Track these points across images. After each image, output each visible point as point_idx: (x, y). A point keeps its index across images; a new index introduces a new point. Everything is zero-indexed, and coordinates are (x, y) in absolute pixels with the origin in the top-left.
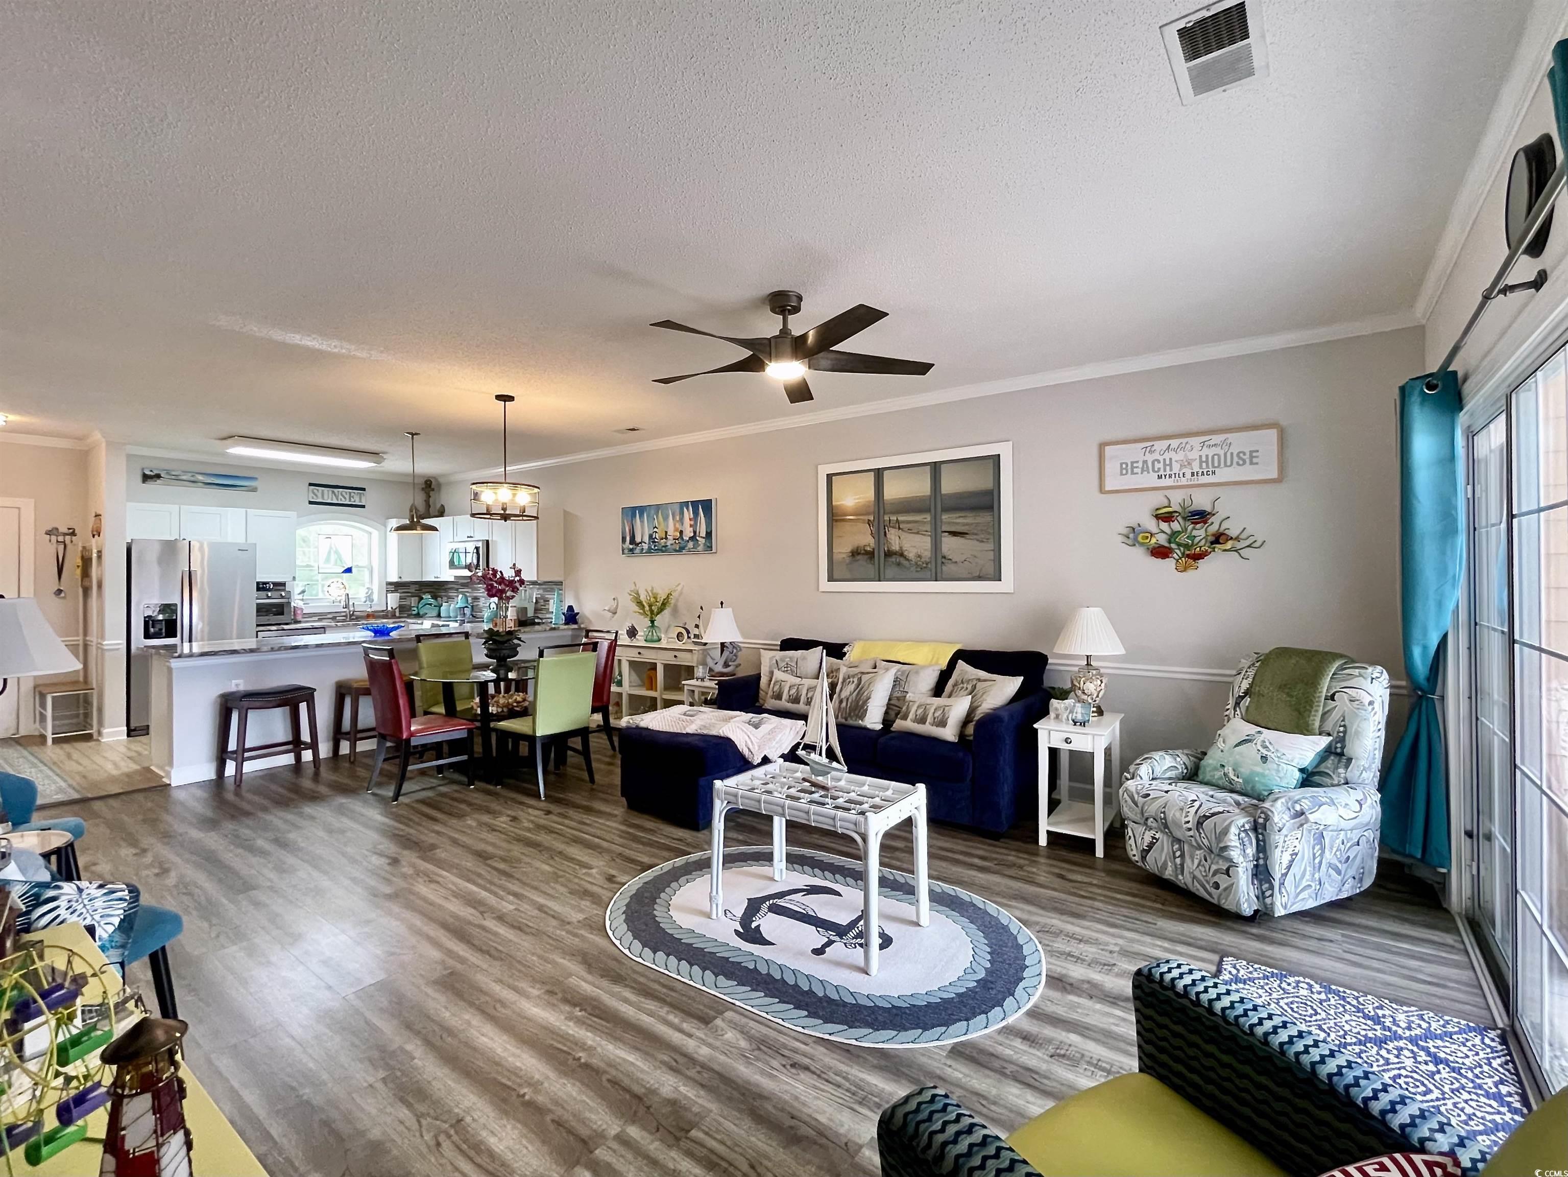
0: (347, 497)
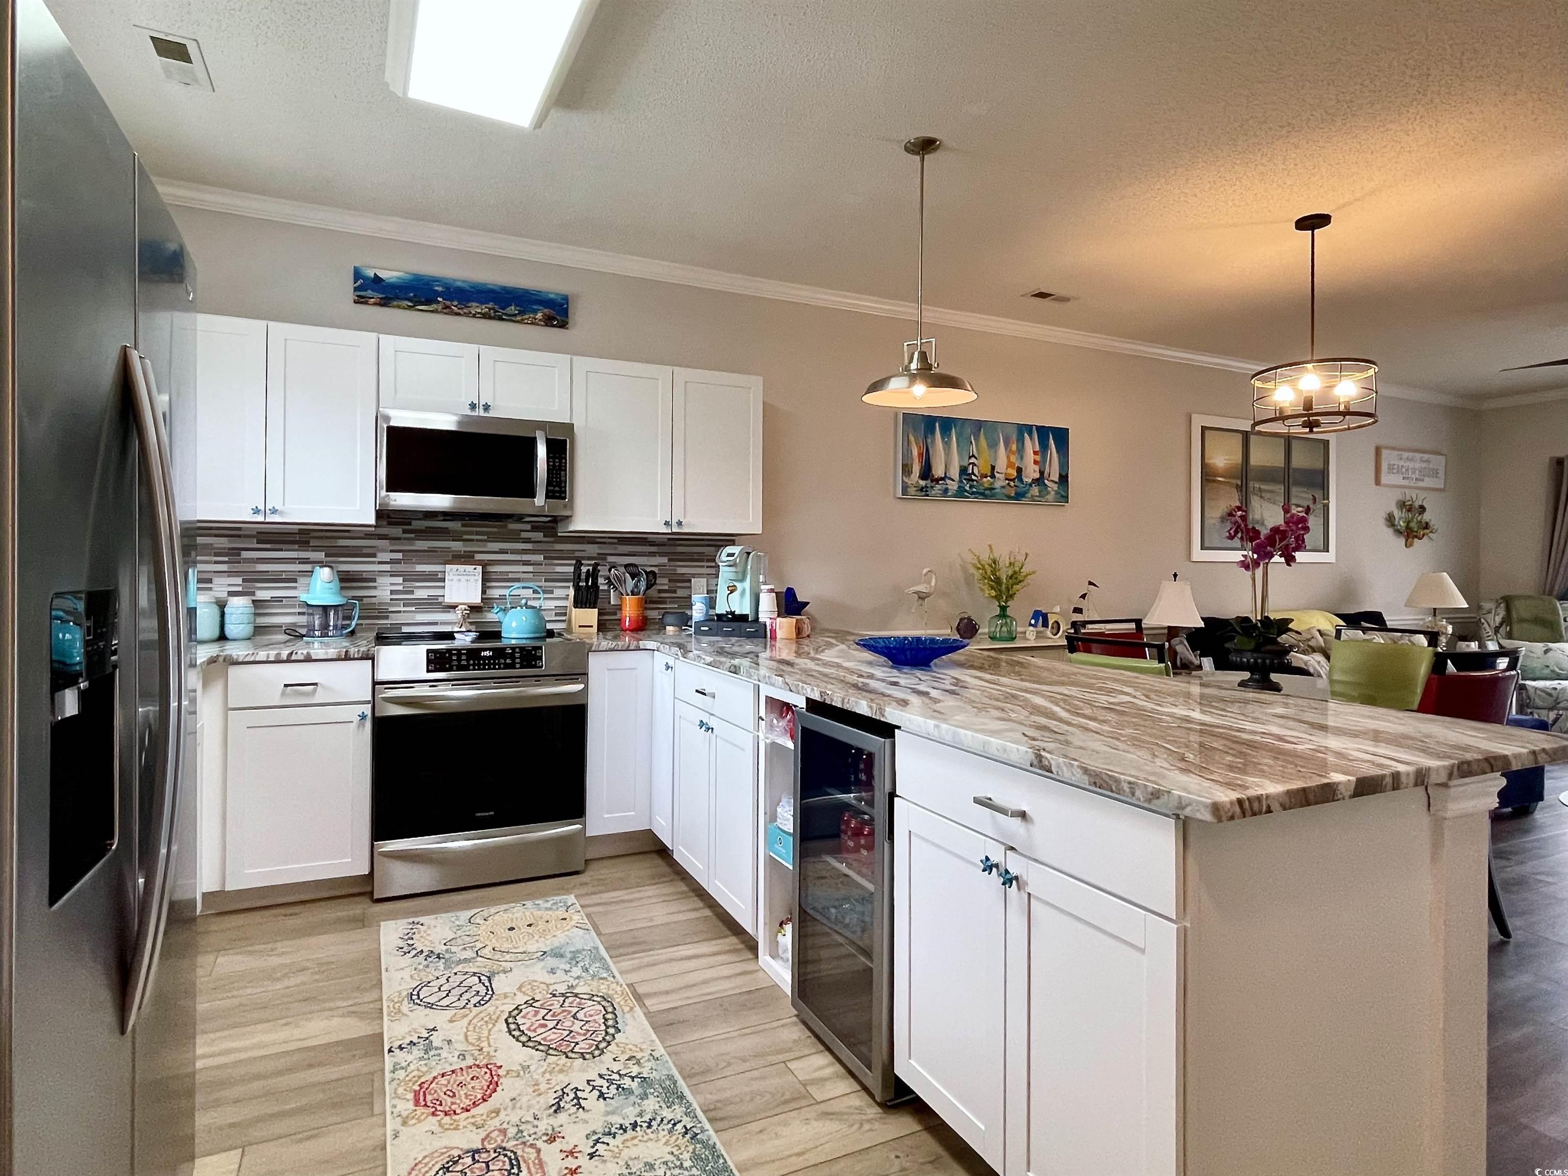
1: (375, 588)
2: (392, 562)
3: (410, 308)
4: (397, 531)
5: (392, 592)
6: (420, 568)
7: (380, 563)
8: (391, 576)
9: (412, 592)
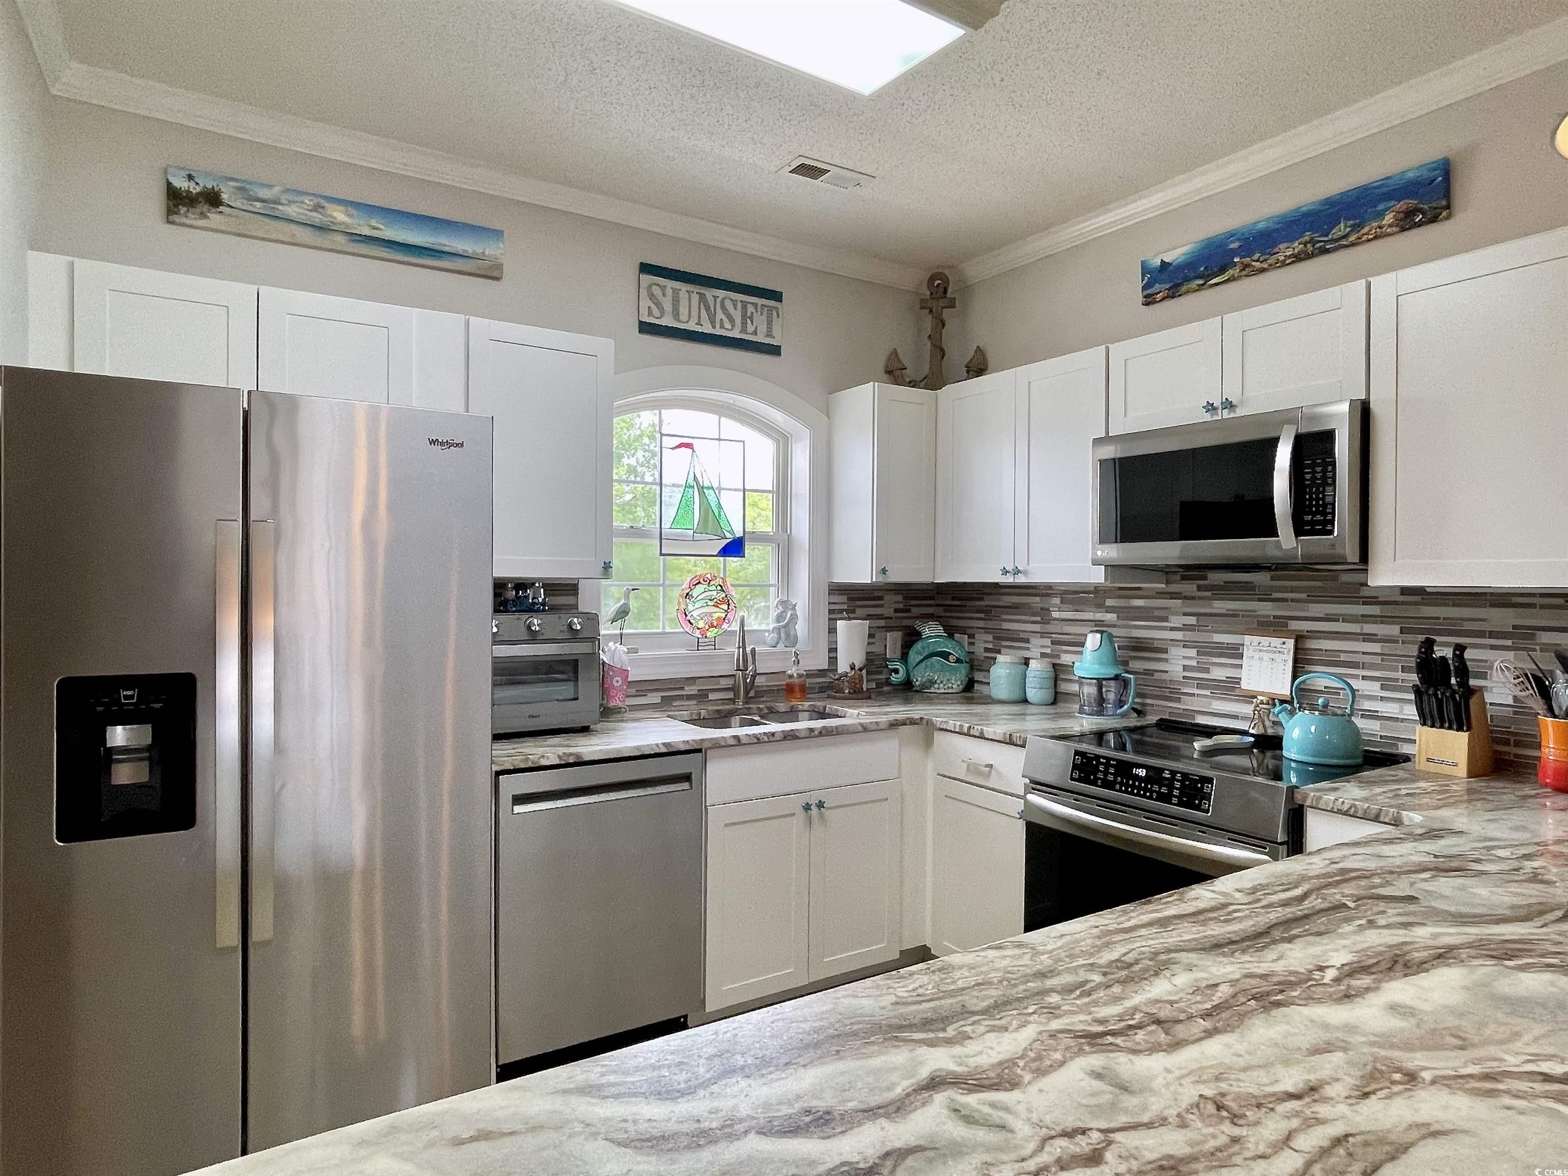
0: (737, 315)
1: (1166, 660)
2: (1185, 628)
3: (1201, 287)
4: (1190, 588)
5: (1185, 668)
6: (1219, 638)
7: (1172, 629)
8: (1184, 646)
9: (1207, 671)
